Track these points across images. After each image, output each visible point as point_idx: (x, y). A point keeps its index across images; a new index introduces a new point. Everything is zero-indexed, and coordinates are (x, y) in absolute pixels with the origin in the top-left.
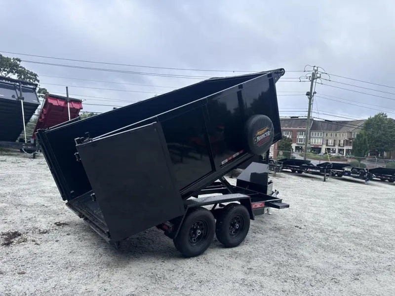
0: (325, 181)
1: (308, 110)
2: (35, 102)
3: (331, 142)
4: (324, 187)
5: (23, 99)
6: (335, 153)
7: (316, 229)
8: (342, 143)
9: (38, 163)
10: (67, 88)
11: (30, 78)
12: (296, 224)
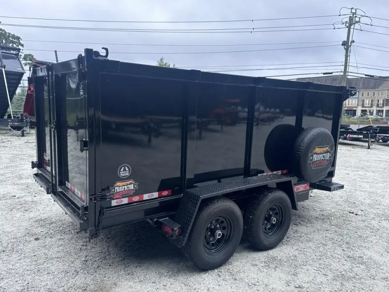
0: (369, 148)
1: (344, 64)
2: (19, 70)
3: (367, 102)
4: (370, 155)
5: (4, 67)
6: (372, 115)
7: (378, 215)
8: (382, 103)
9: (26, 141)
10: (56, 51)
11: (13, 42)
12: (349, 209)
